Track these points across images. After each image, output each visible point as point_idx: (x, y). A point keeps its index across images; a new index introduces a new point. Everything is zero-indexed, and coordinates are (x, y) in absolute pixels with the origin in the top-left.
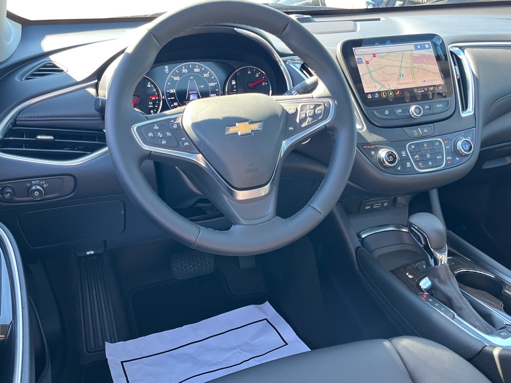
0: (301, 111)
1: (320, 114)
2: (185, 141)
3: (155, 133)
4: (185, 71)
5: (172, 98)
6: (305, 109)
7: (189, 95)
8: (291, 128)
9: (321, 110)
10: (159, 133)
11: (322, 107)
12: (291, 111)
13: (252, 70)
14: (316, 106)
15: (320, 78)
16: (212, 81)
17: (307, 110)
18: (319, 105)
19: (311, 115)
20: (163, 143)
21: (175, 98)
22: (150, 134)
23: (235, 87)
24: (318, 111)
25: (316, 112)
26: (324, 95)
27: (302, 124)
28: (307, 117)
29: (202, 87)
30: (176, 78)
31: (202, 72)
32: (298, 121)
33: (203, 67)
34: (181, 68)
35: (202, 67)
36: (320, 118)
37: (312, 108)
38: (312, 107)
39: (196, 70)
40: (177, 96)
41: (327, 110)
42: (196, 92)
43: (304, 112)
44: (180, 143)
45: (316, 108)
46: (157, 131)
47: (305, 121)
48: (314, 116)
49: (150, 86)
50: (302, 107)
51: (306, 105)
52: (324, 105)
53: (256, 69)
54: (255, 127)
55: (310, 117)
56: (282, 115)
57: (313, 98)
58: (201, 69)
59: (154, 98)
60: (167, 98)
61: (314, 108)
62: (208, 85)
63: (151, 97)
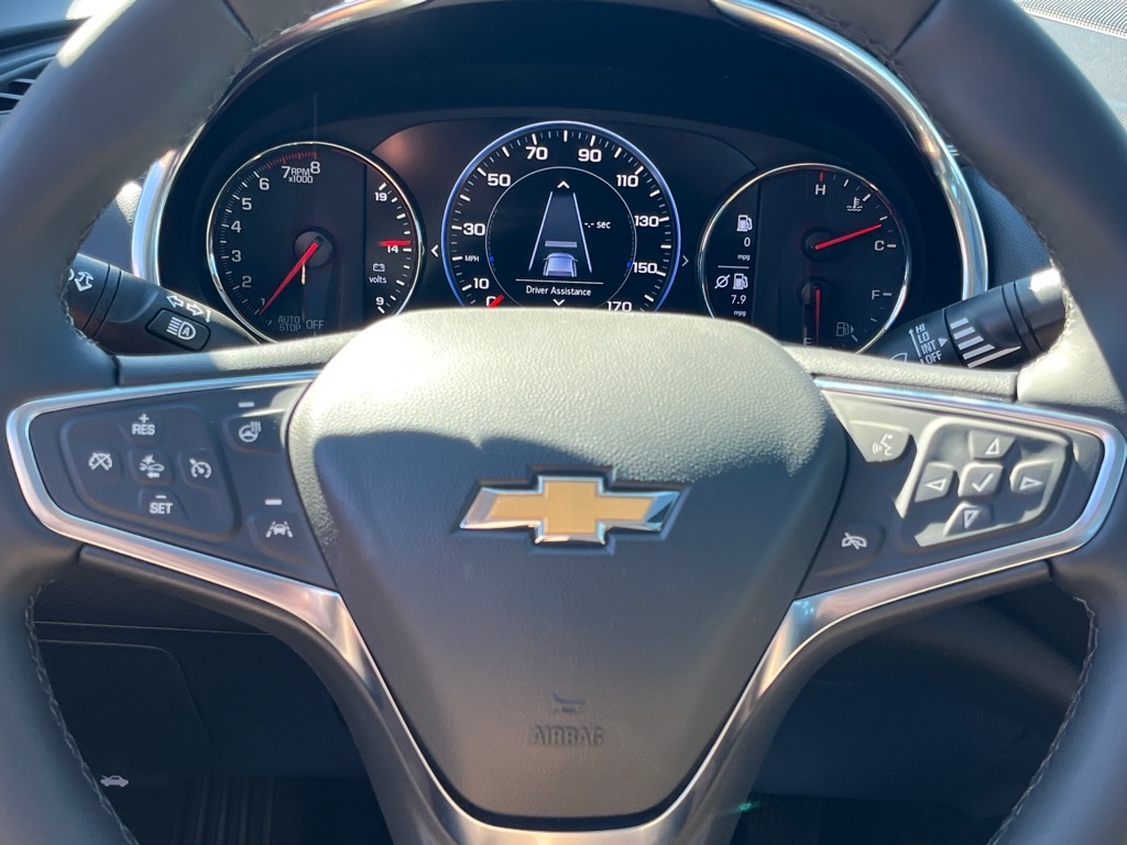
0: (934, 455)
1: (1033, 498)
2: (278, 515)
3: (130, 455)
4: (538, 152)
5: (470, 258)
6: (956, 450)
7: (544, 252)
8: (853, 541)
9: (1042, 473)
10: (149, 459)
11: (1052, 461)
12: (877, 445)
13: (832, 179)
14: (1020, 448)
15: (1078, 300)
16: (651, 207)
17: (967, 460)
18: (1037, 447)
19: (979, 489)
20: (157, 508)
21: (483, 257)
22: (101, 459)
23: (747, 242)
24: (1024, 474)
25: (1012, 478)
26: (1079, 397)
27: (920, 528)
28: (958, 500)
29: (602, 225)
30: (495, 180)
31: (611, 166)
32: (902, 504)
33: (617, 144)
34: (525, 139)
35: (615, 144)
36: (1029, 516)
37: (997, 453)
38: (997, 447)
39: (586, 155)
40: (493, 253)
41: (1074, 484)
42: (574, 245)
43: (947, 466)
44: (250, 520)
45: (1018, 459)
46: (144, 445)
47: (944, 519)
48: (999, 500)
49: (384, 197)
50: (944, 435)
51: (964, 432)
52: (1069, 450)
53: (853, 179)
54: (634, 511)
55: (974, 499)
56: (808, 466)
57: (1014, 397)
58: (608, 153)
59: (396, 249)
60: (449, 256)
61: (1009, 459)
62: (628, 224)
63: (383, 244)
